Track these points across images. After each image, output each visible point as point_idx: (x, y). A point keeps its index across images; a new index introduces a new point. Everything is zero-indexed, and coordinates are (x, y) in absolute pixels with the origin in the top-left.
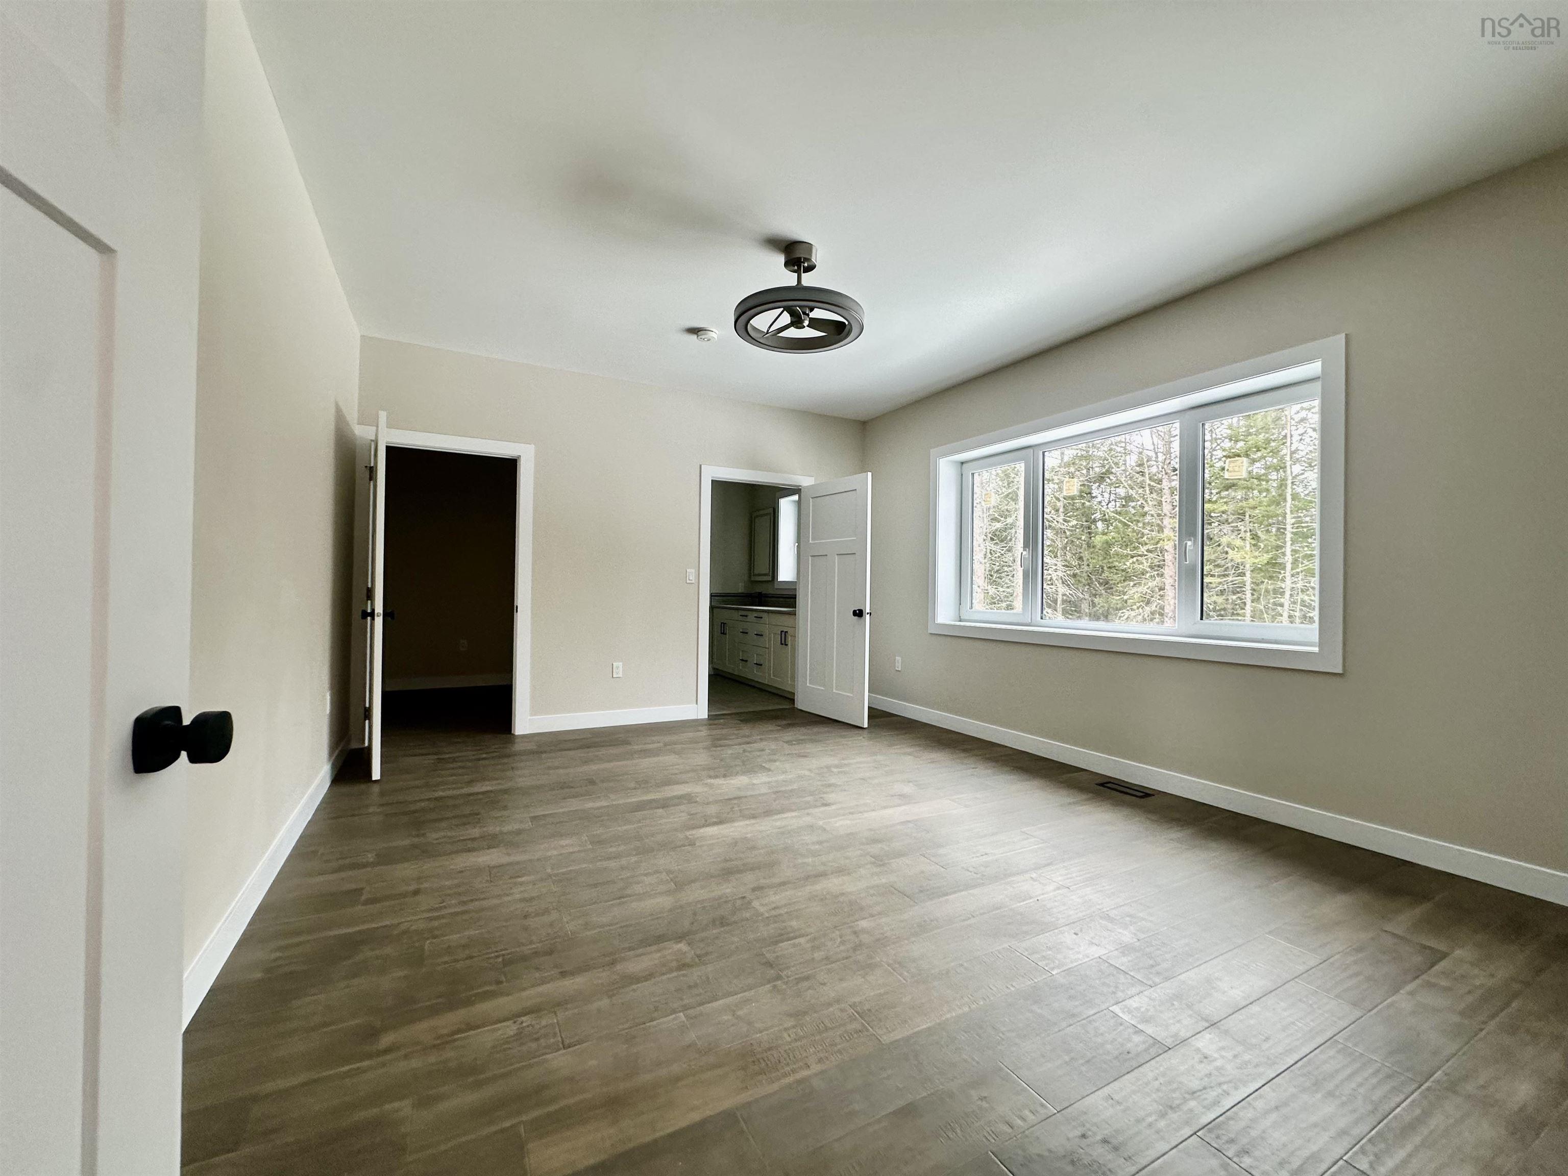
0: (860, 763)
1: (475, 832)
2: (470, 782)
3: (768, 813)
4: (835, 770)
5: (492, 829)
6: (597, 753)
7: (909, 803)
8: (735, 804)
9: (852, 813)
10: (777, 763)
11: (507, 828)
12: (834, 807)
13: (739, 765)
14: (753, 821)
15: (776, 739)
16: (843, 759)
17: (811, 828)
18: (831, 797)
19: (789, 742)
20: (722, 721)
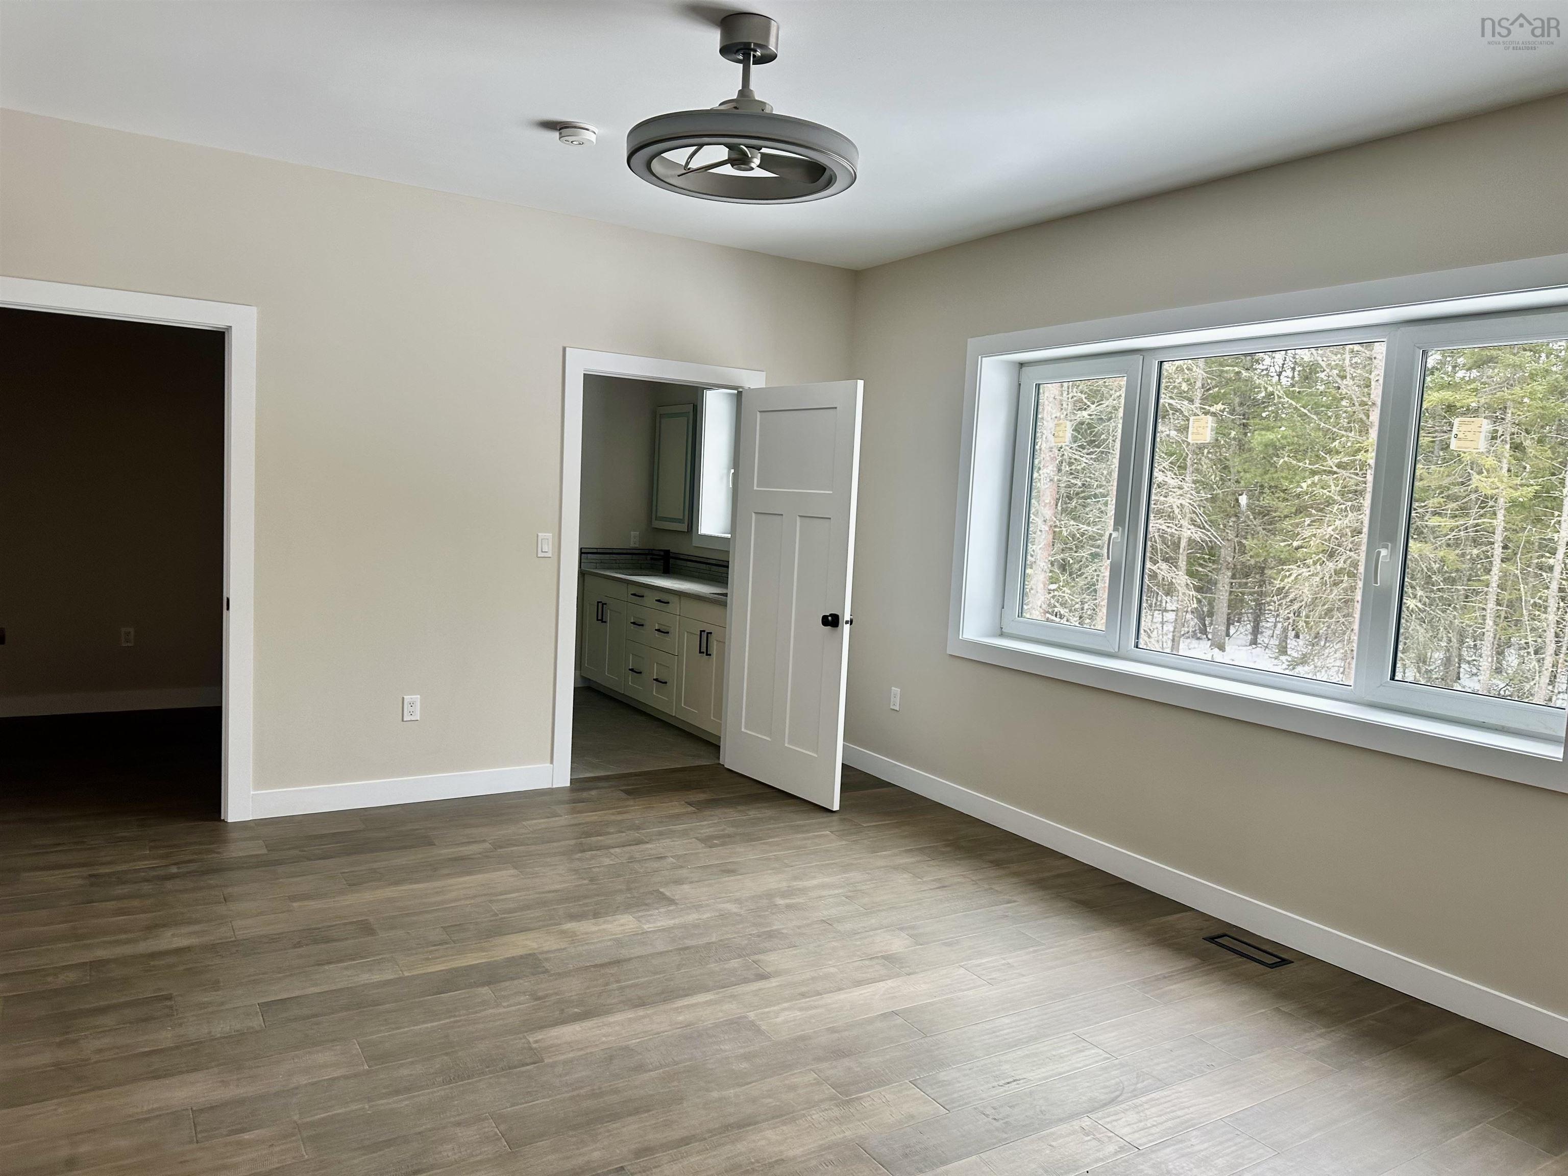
0: (823, 886)
1: (165, 1037)
2: (151, 928)
3: (668, 994)
4: (780, 901)
5: (194, 1030)
6: (375, 866)
7: (898, 975)
8: (612, 975)
9: (803, 995)
10: (686, 887)
11: (221, 1027)
12: (774, 982)
13: (621, 891)
14: (641, 1012)
15: (685, 833)
16: (795, 878)
17: (736, 1024)
18: (773, 959)
19: (707, 841)
20: (593, 793)
